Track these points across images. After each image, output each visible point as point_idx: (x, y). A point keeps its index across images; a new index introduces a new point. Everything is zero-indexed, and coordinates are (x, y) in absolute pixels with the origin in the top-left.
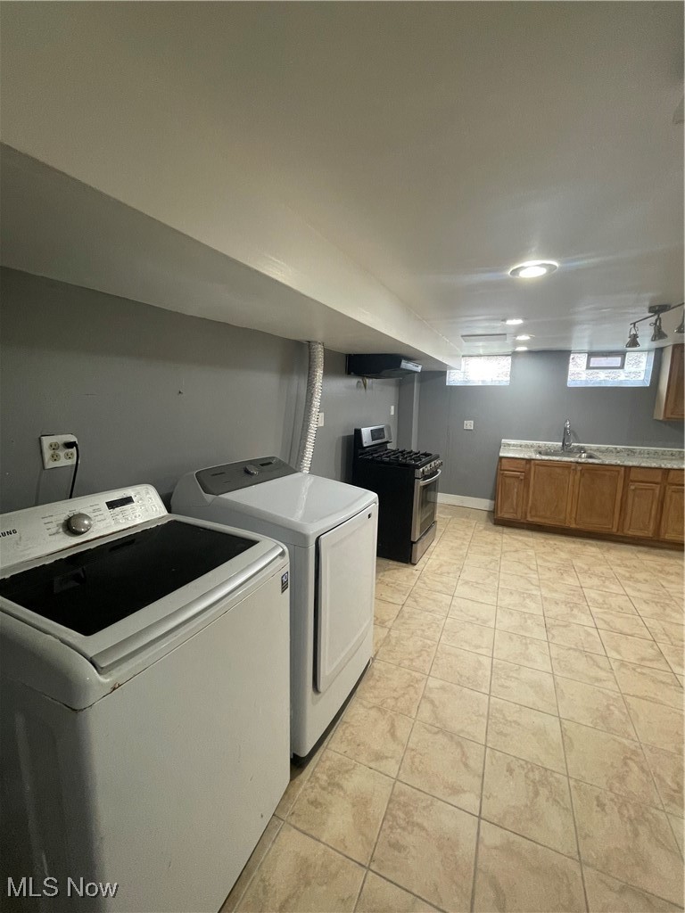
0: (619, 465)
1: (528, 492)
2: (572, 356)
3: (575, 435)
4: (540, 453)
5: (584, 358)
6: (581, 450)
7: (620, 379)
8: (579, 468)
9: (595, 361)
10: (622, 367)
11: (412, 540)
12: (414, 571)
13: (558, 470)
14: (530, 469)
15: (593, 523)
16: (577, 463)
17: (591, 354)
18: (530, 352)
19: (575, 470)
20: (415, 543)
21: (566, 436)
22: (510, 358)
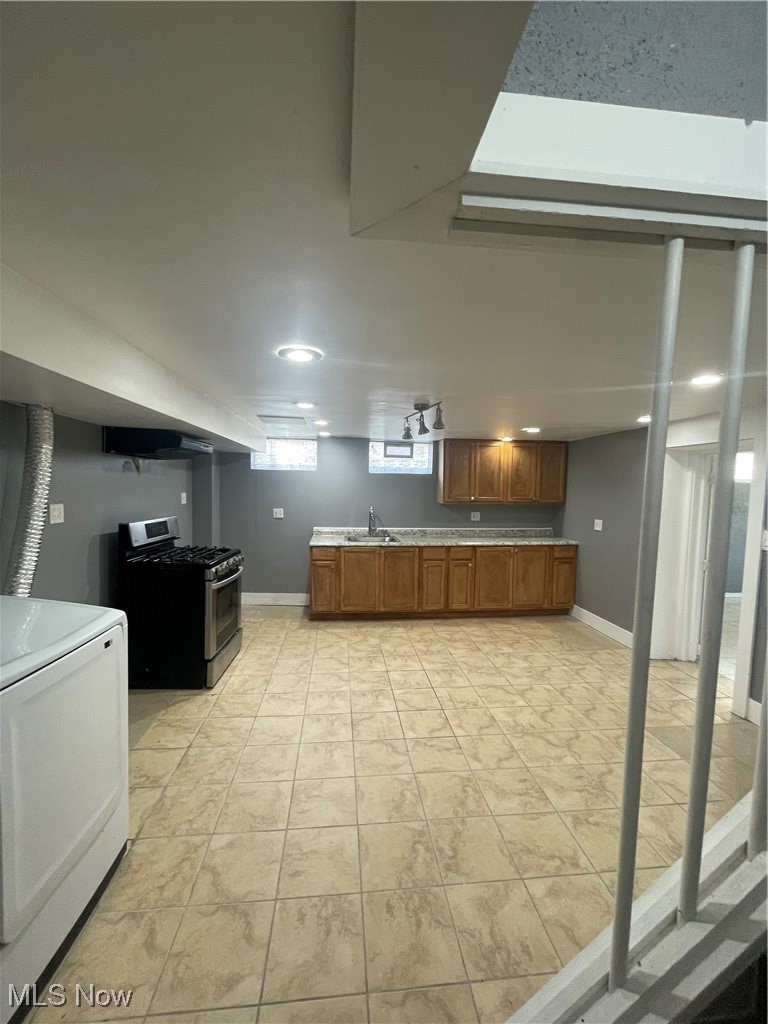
0: (414, 546)
1: (340, 581)
2: (371, 444)
3: (379, 520)
4: (349, 539)
5: (381, 446)
6: (386, 534)
7: (411, 466)
8: (383, 552)
9: (391, 450)
10: (411, 456)
11: (206, 658)
12: (210, 698)
13: (365, 555)
14: (340, 555)
15: (398, 604)
16: (381, 547)
17: (388, 443)
18: (334, 438)
19: (379, 554)
20: (210, 661)
21: (372, 522)
22: (315, 443)
